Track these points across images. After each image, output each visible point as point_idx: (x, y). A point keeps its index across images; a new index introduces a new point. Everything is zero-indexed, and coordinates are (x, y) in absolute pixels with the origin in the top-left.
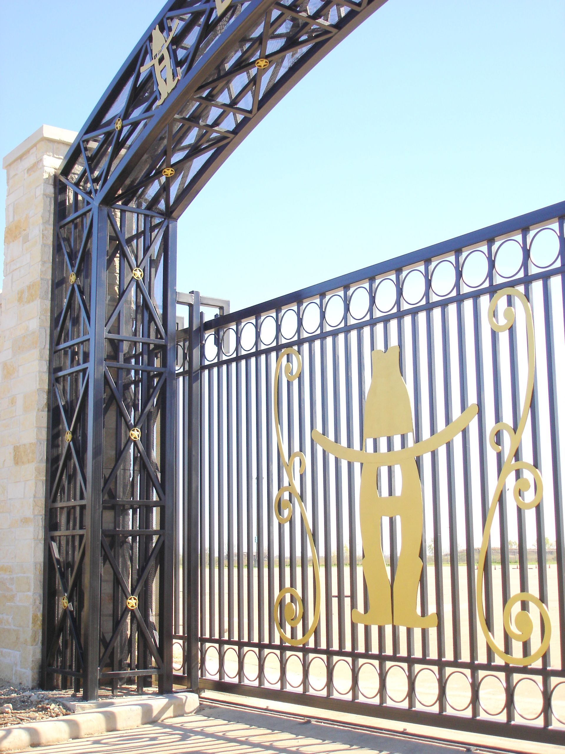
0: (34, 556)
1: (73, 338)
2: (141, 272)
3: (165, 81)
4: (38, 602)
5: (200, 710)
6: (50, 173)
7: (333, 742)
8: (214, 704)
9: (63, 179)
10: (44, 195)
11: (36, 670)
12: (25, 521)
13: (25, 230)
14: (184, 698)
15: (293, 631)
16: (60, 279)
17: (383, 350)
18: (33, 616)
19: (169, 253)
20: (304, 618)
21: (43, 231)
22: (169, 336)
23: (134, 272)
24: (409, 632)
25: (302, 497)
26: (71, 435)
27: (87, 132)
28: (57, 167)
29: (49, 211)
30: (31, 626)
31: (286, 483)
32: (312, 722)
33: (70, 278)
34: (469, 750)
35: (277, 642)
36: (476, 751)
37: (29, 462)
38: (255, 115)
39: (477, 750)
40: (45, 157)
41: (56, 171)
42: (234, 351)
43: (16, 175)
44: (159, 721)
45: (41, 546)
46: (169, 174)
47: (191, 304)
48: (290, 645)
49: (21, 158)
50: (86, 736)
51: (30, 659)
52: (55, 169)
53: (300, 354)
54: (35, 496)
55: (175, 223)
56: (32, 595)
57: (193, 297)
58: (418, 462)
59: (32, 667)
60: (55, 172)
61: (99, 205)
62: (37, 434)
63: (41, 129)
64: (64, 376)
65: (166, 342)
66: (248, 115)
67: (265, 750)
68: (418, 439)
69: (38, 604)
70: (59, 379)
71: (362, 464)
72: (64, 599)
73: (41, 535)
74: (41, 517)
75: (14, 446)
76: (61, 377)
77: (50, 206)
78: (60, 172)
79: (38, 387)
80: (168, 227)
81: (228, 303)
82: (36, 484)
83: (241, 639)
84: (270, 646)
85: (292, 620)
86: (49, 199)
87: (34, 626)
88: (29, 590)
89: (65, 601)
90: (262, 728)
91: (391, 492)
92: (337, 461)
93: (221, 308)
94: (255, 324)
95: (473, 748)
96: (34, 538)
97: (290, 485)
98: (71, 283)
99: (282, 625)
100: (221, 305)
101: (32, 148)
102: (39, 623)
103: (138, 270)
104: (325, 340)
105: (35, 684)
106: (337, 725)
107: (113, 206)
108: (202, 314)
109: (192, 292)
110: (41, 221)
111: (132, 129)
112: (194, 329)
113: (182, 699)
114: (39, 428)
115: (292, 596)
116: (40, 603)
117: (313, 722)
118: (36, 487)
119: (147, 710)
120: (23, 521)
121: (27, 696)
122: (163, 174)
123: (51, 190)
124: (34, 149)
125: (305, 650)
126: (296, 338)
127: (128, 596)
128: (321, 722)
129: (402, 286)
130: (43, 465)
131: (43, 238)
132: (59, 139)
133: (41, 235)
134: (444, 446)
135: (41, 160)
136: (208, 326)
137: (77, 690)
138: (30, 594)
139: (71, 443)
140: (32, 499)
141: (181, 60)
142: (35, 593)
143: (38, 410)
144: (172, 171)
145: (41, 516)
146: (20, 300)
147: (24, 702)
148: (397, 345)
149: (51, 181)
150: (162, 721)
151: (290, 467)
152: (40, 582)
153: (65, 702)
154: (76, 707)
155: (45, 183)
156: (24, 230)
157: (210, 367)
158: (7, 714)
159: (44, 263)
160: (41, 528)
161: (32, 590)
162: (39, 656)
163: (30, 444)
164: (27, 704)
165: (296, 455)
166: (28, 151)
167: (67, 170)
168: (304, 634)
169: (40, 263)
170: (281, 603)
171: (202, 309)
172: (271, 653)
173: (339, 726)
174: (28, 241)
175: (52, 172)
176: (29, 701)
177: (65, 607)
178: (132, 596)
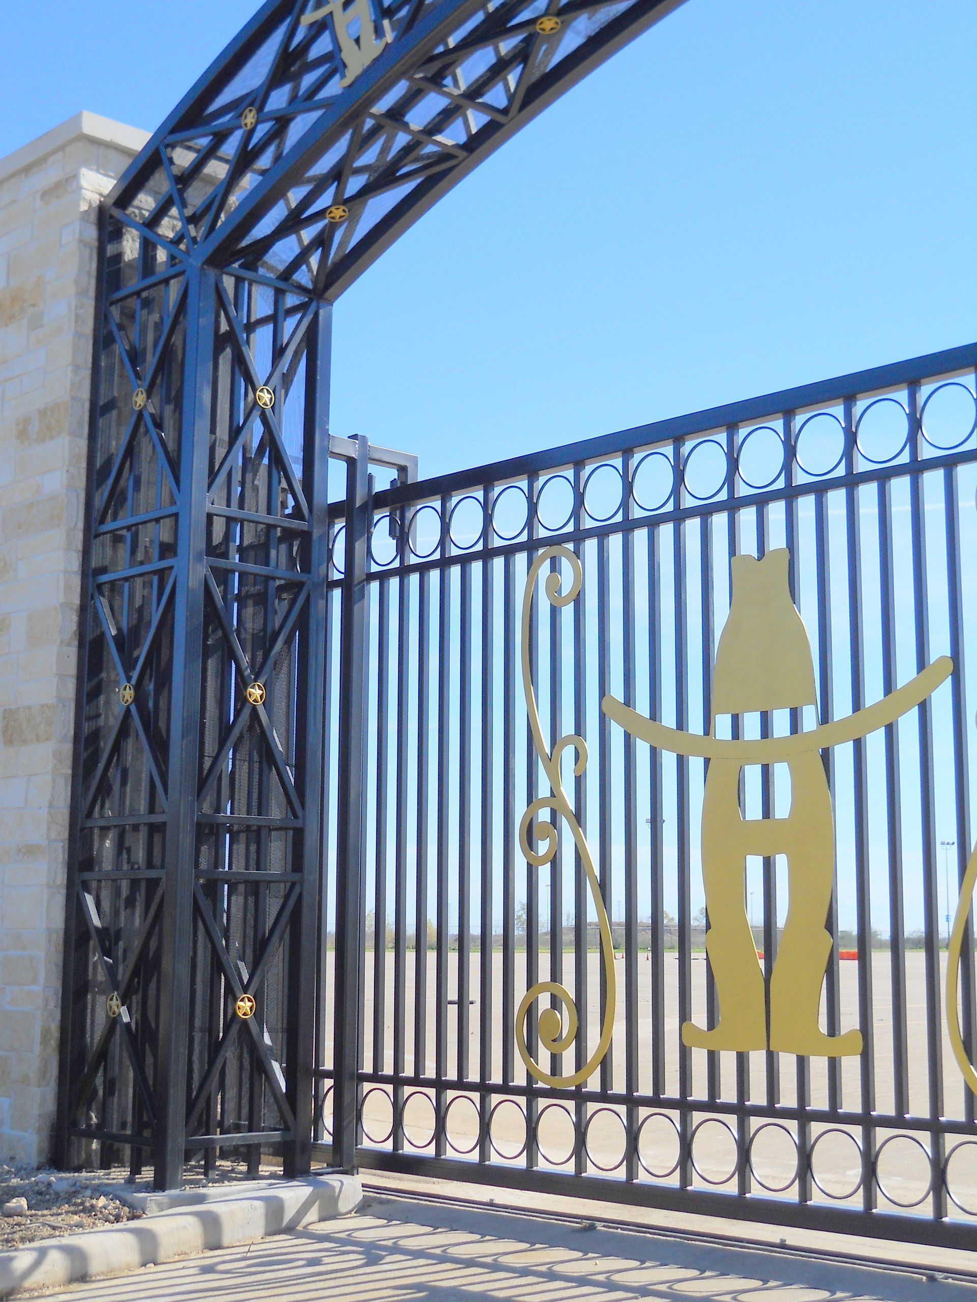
0: (48, 917)
1: (134, 514)
2: (270, 394)
3: (357, 41)
4: (52, 1004)
5: (363, 1208)
6: (92, 201)
7: (661, 1265)
8: (383, 1196)
9: (116, 213)
10: (81, 241)
11: (45, 1133)
12: (29, 851)
13: (34, 305)
14: (337, 1185)
15: (555, 1061)
16: (106, 401)
17: (755, 555)
18: (42, 1031)
19: (319, 362)
20: (580, 1036)
21: (76, 309)
22: (315, 516)
23: (258, 393)
24: (802, 1064)
25: (579, 817)
26: (132, 691)
27: (173, 131)
28: (106, 192)
29: (89, 273)
30: (37, 1048)
31: (543, 791)
32: (598, 1228)
33: (134, 398)
34: (932, 1279)
35: (520, 1080)
36: (946, 1281)
37: (38, 740)
38: (512, 119)
39: (946, 1278)
40: (84, 171)
41: (102, 199)
42: (437, 548)
43: (14, 202)
44: (299, 1228)
45: (60, 900)
46: (338, 217)
47: (353, 458)
48: (549, 1087)
49: (27, 170)
50: (177, 1258)
51: (35, 1111)
52: (101, 195)
53: (579, 559)
54: (51, 805)
55: (330, 307)
56: (42, 989)
57: (357, 446)
58: (826, 757)
59: (39, 1127)
60: (100, 201)
61: (203, 264)
62: (58, 687)
63: (78, 117)
64: (112, 583)
65: (311, 526)
66: (500, 118)
67: (547, 1282)
68: (825, 716)
69: (52, 1007)
70: (103, 586)
71: (707, 761)
72: (111, 999)
73: (61, 877)
74: (62, 844)
75: (5, 710)
76: (105, 583)
77: (90, 263)
78: (111, 201)
79: (62, 599)
80: (316, 315)
81: (415, 460)
82: (54, 781)
83: (442, 1075)
84: (505, 1088)
85: (554, 1041)
86: (88, 250)
87: (44, 1050)
88: (34, 981)
89: (114, 1002)
90: (507, 1240)
91: (767, 811)
92: (654, 754)
93: (402, 469)
94: (482, 501)
95: (939, 1276)
96: (47, 884)
97: (553, 795)
98: (137, 409)
99: (530, 1050)
100: (403, 463)
101: (53, 153)
102: (54, 1043)
103: (265, 390)
104: (632, 534)
105: (43, 1160)
106: (650, 1233)
107: (226, 270)
108: (370, 477)
109: (354, 437)
110: (72, 290)
111: (276, 131)
112: (358, 505)
113: (333, 1188)
114: (61, 677)
115: (553, 998)
116: (55, 1007)
117: (600, 1226)
118: (53, 787)
119: (275, 1208)
120: (23, 850)
121: (43, 1183)
122: (327, 216)
123: (92, 233)
124: (59, 155)
125: (580, 1097)
126: (570, 528)
127: (238, 995)
128: (617, 1228)
129: (795, 443)
130: (68, 748)
131: (76, 321)
132: (109, 140)
133: (73, 317)
134: (881, 732)
135: (75, 177)
136: (380, 500)
137: (136, 1170)
138: (38, 988)
139: (133, 708)
140: (46, 810)
141: (389, 6)
142: (47, 987)
143: (62, 642)
144: (344, 211)
145: (61, 841)
146: (22, 434)
147: (40, 1193)
148: (785, 547)
149: (93, 217)
150: (304, 1227)
151: (553, 761)
152: (57, 965)
153: (120, 1193)
154: (148, 1202)
155: (82, 219)
156: (31, 305)
157: (383, 577)
158: (20, 1218)
159: (77, 368)
160: (60, 866)
161: (42, 981)
162: (51, 1106)
163: (42, 706)
164: (48, 1197)
165: (567, 740)
166: (43, 160)
167: (125, 197)
168: (578, 1067)
169: (70, 368)
170: (530, 1010)
171: (372, 469)
172: (506, 1101)
173: (655, 1234)
174: (42, 326)
175: (96, 199)
176: (51, 1191)
177: (114, 1013)
178: (245, 994)
